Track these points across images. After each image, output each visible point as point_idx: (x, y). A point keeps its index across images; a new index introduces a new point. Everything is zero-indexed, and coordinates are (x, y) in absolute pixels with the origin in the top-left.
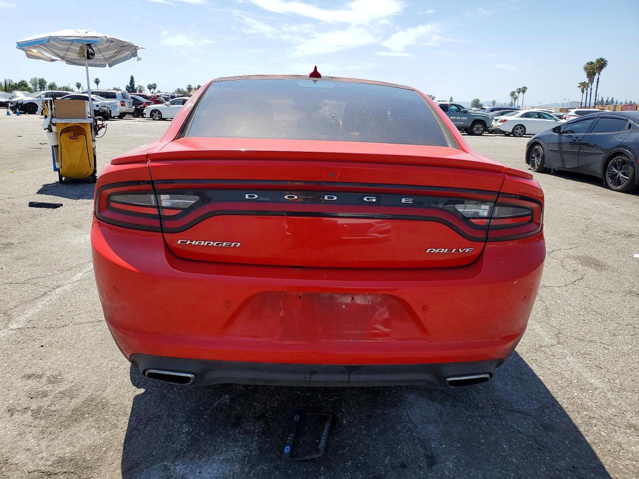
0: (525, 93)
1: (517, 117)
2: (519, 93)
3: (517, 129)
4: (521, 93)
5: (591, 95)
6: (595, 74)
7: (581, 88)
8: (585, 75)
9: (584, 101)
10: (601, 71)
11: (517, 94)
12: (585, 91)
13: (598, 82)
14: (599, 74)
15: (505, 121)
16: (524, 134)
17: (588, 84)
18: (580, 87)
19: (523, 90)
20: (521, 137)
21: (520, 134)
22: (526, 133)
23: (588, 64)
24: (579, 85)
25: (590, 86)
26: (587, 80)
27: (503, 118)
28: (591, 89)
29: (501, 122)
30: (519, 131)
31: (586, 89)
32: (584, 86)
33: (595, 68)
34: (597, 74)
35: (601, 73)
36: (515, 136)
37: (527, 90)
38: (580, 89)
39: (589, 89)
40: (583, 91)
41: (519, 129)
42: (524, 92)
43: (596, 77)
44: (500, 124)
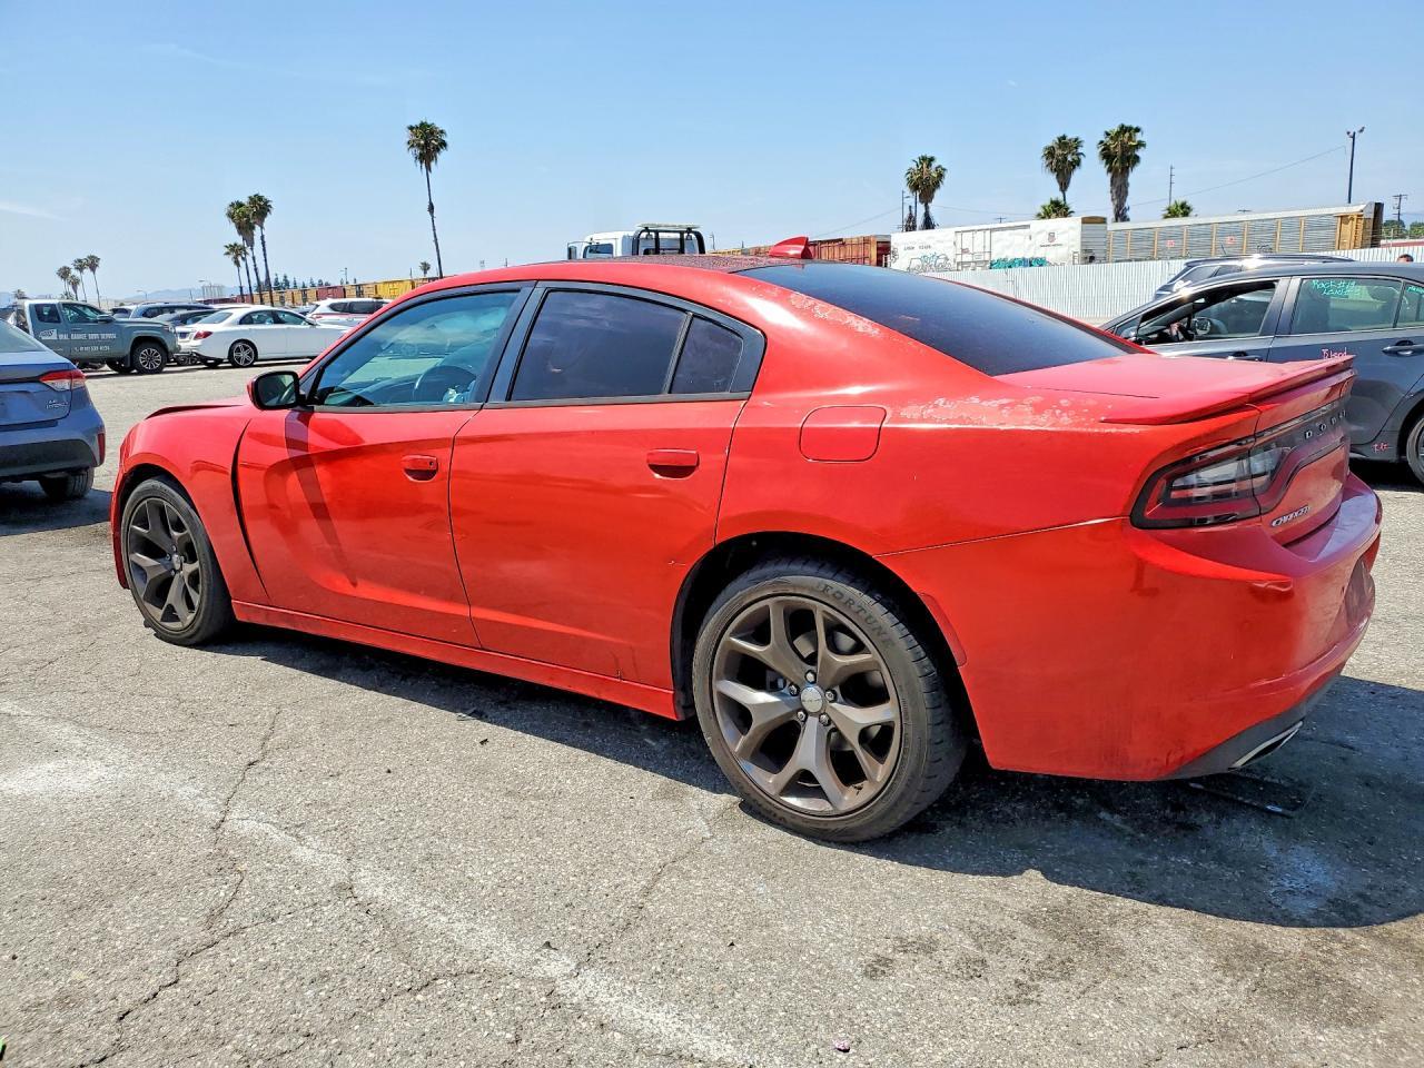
0: (97, 270)
1: (232, 324)
2: (80, 269)
3: (238, 350)
4: (87, 271)
5: (256, 270)
6: (254, 228)
7: (231, 256)
8: (232, 228)
9: (246, 285)
10: (263, 220)
11: (74, 272)
12: (242, 263)
13: (263, 243)
14: (262, 228)
15: (207, 334)
16: (256, 360)
17: (243, 248)
18: (228, 253)
19: (92, 263)
20: (252, 366)
21: (246, 361)
22: (260, 356)
23: (232, 205)
24: (227, 250)
25: (248, 250)
26: (239, 240)
27: (200, 327)
28: (254, 258)
29: (198, 336)
30: (244, 355)
31: (243, 259)
32: (236, 252)
33: (250, 215)
34: (257, 228)
35: (265, 225)
36: (235, 366)
37: (101, 263)
38: (230, 259)
39: (249, 258)
40: (237, 263)
41: (242, 349)
42: (93, 266)
43: (257, 231)
44: (198, 342)
